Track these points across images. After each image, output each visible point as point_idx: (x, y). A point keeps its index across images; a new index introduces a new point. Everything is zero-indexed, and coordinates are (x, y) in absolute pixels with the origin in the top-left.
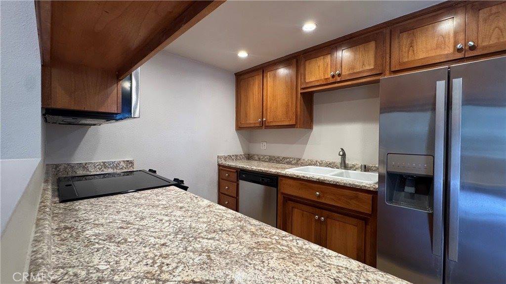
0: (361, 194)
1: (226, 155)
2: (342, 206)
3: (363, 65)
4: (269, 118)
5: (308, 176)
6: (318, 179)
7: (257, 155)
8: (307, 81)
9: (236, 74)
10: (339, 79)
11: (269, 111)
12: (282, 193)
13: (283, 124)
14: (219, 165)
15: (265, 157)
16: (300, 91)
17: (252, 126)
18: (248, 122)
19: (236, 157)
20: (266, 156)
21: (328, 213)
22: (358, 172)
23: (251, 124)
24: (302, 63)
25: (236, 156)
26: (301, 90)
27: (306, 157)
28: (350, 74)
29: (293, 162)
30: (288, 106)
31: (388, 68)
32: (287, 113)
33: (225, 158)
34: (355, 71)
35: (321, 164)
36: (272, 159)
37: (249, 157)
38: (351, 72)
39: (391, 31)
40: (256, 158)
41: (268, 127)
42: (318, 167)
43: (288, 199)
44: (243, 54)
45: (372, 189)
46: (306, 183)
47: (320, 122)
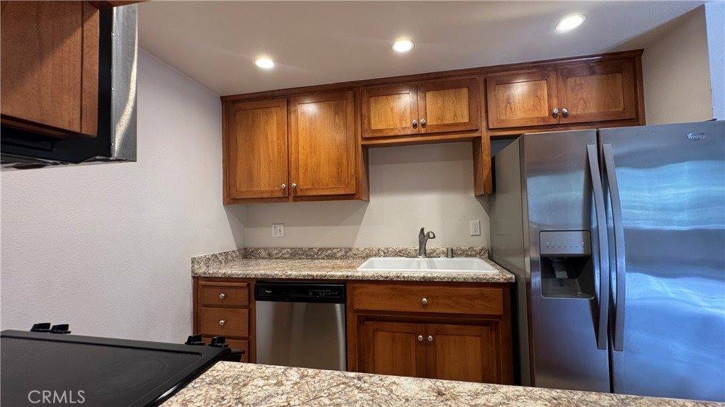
0: (487, 290)
1: (209, 254)
2: (463, 312)
3: (455, 115)
4: (301, 182)
5: (406, 275)
6: (424, 278)
7: (265, 249)
8: (373, 128)
9: (222, 98)
10: (423, 131)
11: (301, 170)
12: (358, 311)
13: (334, 193)
14: (196, 278)
15: (284, 251)
16: (360, 142)
17: (265, 196)
18: (255, 189)
19: (226, 257)
20: (283, 249)
21: (435, 326)
22: (443, 259)
23: (262, 192)
24: (365, 99)
25: (226, 254)
26: (362, 140)
27: (360, 244)
28: (438, 126)
29: (339, 254)
30: (339, 164)
31: (484, 124)
32: (339, 174)
33: (208, 261)
34: (445, 122)
35: (387, 254)
36: (296, 254)
37: (247, 254)
38: (439, 122)
39: (485, 81)
40: (263, 254)
41: (298, 198)
42: (382, 259)
43: (366, 318)
44: (265, 63)
45: (502, 281)
46: (401, 286)
47: (381, 191)
